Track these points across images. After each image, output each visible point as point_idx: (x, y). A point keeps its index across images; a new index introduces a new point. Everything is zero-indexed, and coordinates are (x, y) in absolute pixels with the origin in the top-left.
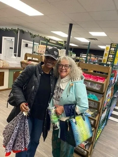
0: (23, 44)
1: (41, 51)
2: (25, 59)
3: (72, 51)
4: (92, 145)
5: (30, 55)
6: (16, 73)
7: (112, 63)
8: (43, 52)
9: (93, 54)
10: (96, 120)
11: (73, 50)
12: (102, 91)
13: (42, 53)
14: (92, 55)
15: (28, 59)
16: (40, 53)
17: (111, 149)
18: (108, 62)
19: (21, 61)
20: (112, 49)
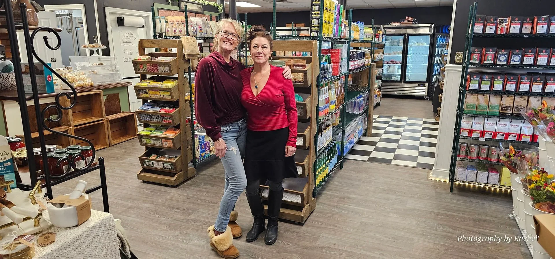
0: (111, 20)
1: (175, 31)
2: (140, 55)
3: (244, 23)
4: (309, 185)
5: (151, 43)
6: (107, 98)
7: (319, 33)
8: (181, 31)
9: (303, 24)
10: (305, 135)
11: (246, 19)
12: (307, 84)
13: (178, 34)
14: (302, 28)
15: (146, 53)
16: (174, 35)
17: (349, 198)
18: (312, 33)
19: (133, 60)
20: (315, 9)
